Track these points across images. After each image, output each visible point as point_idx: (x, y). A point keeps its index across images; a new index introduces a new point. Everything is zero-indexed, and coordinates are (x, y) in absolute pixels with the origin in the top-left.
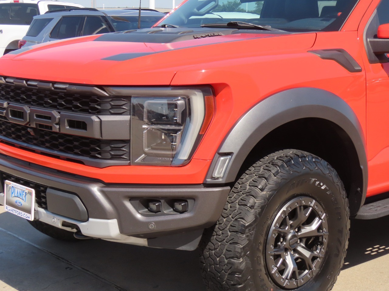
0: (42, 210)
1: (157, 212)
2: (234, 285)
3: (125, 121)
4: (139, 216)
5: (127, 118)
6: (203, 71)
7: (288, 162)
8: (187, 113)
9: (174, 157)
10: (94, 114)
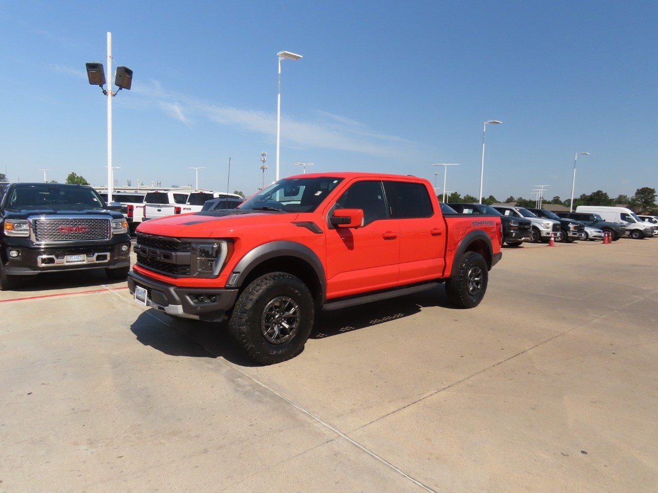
0: (150, 301)
1: (202, 301)
2: (241, 340)
3: (187, 256)
4: (192, 302)
5: (189, 254)
6: (232, 230)
7: (274, 279)
8: (219, 251)
9: (212, 273)
10: (173, 251)
